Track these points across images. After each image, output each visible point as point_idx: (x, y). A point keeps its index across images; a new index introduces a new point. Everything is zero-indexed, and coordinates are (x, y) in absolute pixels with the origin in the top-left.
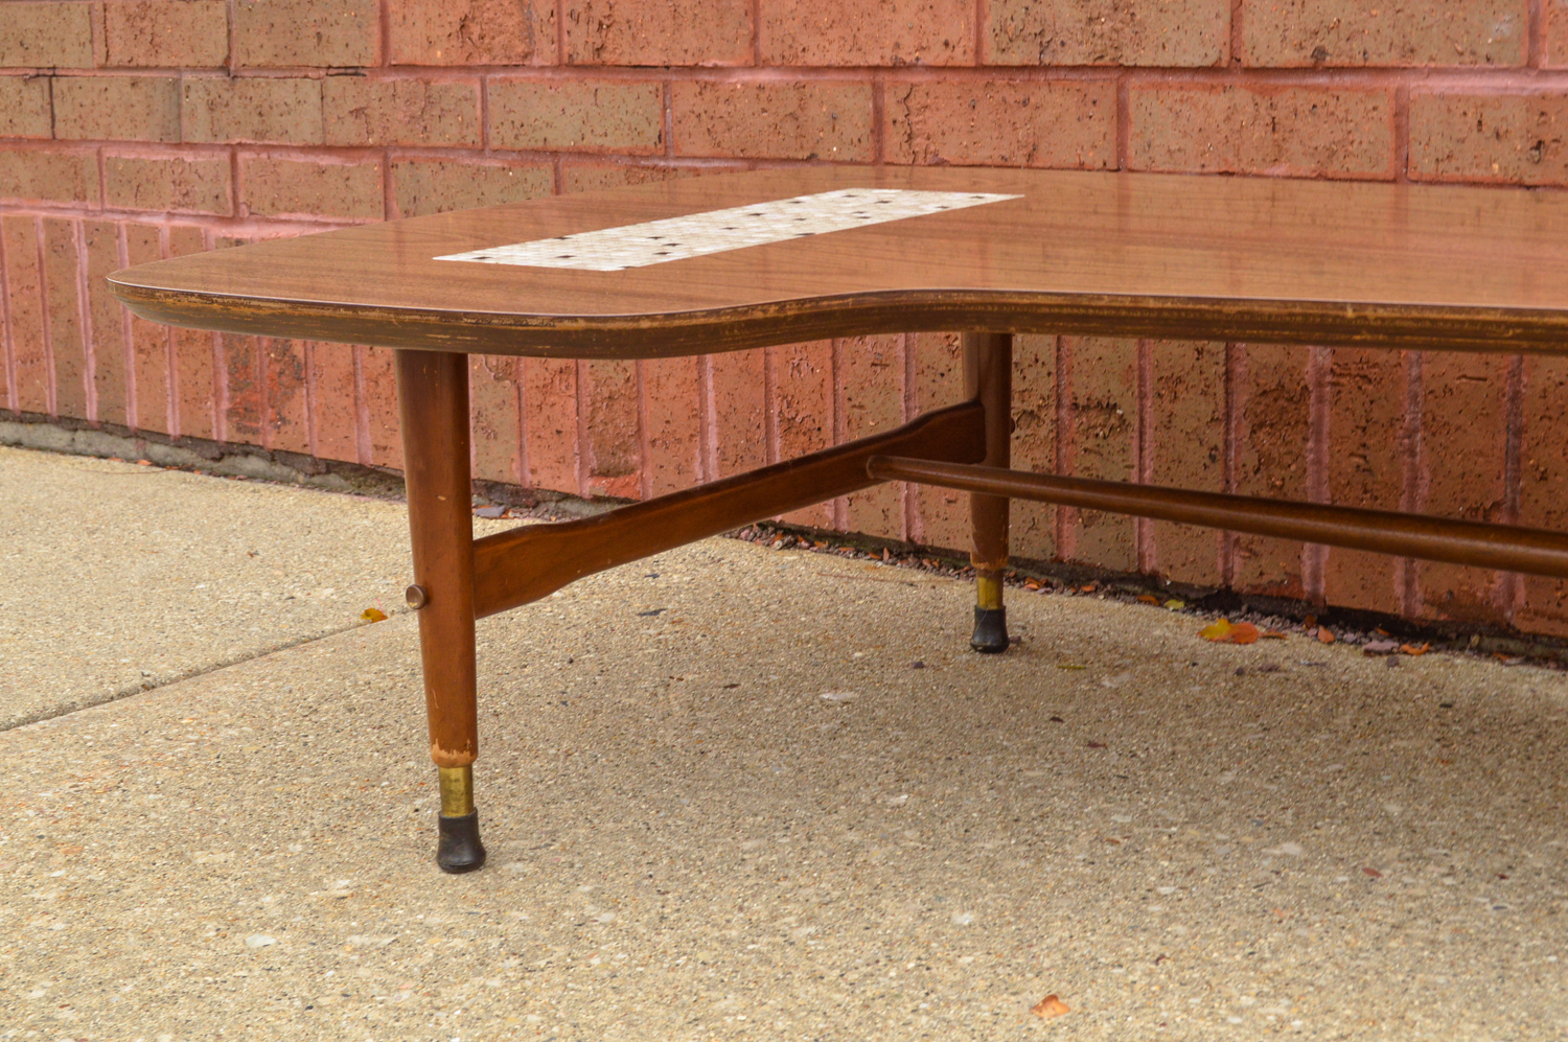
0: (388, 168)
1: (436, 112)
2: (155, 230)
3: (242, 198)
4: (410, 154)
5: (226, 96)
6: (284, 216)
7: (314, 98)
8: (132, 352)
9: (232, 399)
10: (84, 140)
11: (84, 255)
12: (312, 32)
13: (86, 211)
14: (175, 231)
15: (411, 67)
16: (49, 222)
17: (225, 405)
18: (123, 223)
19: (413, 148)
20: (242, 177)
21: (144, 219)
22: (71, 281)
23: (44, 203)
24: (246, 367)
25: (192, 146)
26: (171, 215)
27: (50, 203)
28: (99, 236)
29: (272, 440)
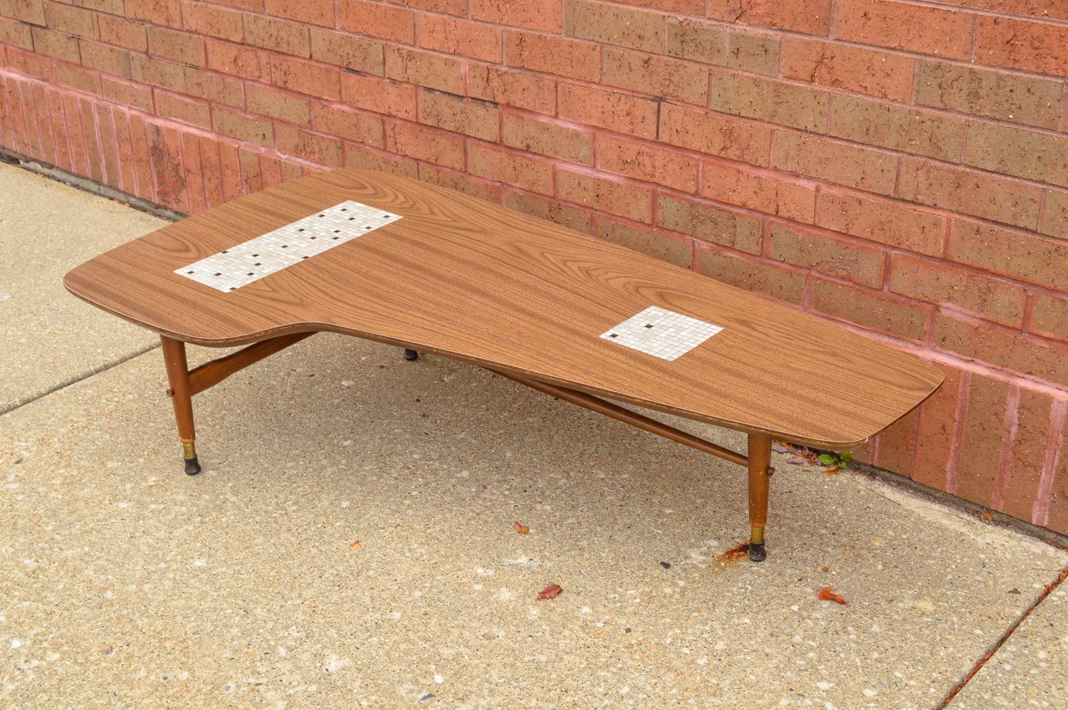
0: (211, 109)
1: (228, 92)
2: (123, 114)
3: (157, 108)
4: (219, 106)
5: (148, 65)
6: (173, 119)
7: (182, 74)
8: (119, 161)
9: (159, 187)
10: (93, 69)
11: (97, 117)
12: (179, 47)
13: (97, 98)
14: (132, 116)
15: (216, 71)
16: (82, 101)
17: (156, 189)
18: (111, 107)
19: (220, 103)
20: (156, 99)
21: (120, 107)
22: (93, 126)
23: (80, 91)
24: (163, 176)
25: (136, 82)
26: (130, 108)
27: (82, 91)
28: (102, 111)
29: (175, 207)
